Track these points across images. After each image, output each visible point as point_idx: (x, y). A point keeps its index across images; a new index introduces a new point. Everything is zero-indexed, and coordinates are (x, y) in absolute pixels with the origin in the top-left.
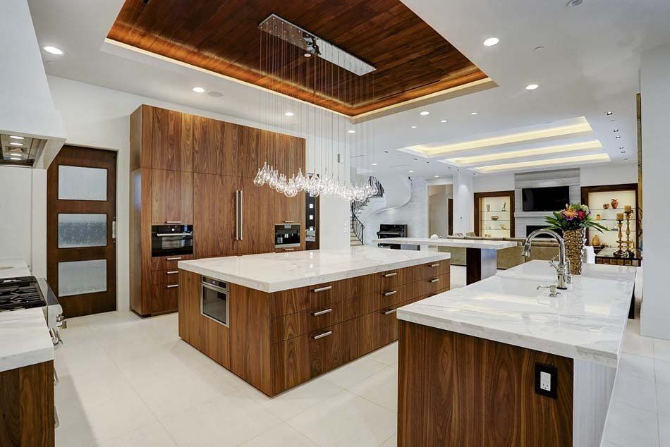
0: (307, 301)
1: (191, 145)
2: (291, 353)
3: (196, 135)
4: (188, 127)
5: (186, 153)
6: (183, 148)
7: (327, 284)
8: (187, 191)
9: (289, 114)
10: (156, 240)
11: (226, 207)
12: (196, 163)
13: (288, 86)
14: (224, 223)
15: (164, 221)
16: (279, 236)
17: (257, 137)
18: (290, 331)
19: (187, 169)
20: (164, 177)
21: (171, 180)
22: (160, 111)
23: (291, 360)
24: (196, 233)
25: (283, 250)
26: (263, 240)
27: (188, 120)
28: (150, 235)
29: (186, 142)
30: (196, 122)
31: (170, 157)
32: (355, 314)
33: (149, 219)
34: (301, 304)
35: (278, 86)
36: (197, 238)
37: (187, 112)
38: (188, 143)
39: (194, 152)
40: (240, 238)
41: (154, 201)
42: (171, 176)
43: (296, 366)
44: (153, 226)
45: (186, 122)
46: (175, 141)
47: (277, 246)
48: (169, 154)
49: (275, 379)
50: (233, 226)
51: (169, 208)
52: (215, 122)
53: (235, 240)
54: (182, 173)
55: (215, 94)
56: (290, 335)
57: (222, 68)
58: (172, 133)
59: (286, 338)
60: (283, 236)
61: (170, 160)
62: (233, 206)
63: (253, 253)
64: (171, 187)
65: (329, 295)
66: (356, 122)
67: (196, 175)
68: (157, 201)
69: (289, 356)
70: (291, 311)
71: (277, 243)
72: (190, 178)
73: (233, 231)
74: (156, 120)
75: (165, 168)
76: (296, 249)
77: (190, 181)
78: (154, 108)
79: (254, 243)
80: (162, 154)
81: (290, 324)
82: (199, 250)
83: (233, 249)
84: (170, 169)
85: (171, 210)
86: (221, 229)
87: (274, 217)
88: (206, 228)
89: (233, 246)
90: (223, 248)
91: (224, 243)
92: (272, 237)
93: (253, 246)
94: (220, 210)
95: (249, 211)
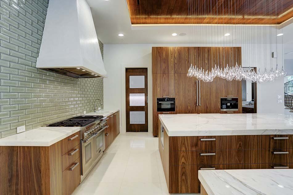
0: (196, 145)
1: (173, 61)
2: (184, 173)
3: (176, 56)
4: (172, 53)
5: (171, 65)
6: (169, 63)
7: (214, 137)
8: (172, 82)
9: (227, 35)
10: (159, 105)
11: (191, 89)
12: (176, 69)
13: (222, 19)
14: (190, 97)
15: (162, 96)
16: (224, 104)
17: (208, 51)
18: (183, 160)
19: (172, 72)
20: (162, 77)
21: (165, 78)
22: (159, 48)
23: (184, 177)
24: (177, 102)
25: (226, 112)
26: (213, 106)
27: (172, 50)
28: (157, 102)
29: (171, 60)
30: (175, 50)
31: (164, 67)
32: (240, 161)
33: (156, 95)
34: (192, 146)
35: (216, 21)
36: (177, 104)
37: (171, 46)
38: (172, 60)
39: (175, 64)
40: (199, 105)
41: (158, 87)
42: (165, 76)
43: (187, 182)
44: (157, 99)
45: (170, 51)
46: (166, 61)
47: (222, 110)
48: (164, 66)
49: (172, 184)
50: (195, 98)
51: (164, 91)
52: (184, 48)
53: (196, 106)
54: (170, 74)
55: (182, 34)
56: (183, 163)
57: (183, 21)
58: (164, 57)
59: (180, 164)
60: (226, 104)
61: (164, 69)
62: (195, 88)
63: (207, 113)
64: (165, 81)
65: (215, 144)
66: (282, 27)
67: (176, 74)
68: (159, 87)
69: (182, 175)
70: (184, 149)
71: (222, 108)
72: (173, 76)
73: (195, 101)
74: (158, 53)
75: (162, 73)
76: (235, 112)
77: (173, 77)
78: (157, 48)
79: (207, 108)
80: (160, 67)
81: (183, 156)
82: (178, 110)
83: (195, 110)
84: (164, 73)
85: (165, 91)
86: (189, 100)
87: (220, 94)
88: (181, 99)
89: (195, 109)
90: (190, 110)
91: (191, 107)
92: (219, 105)
93: (207, 109)
94: (188, 91)
95: (204, 91)
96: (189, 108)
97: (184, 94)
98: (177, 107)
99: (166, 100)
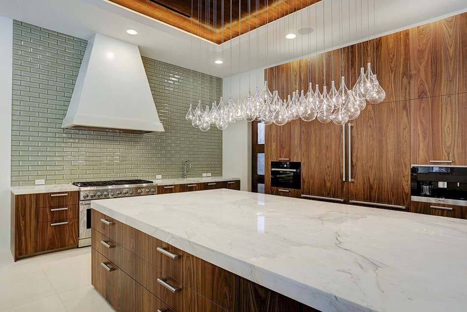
4: (295, 73)
8: (296, 131)
22: (275, 69)
24: (304, 170)
26: (386, 186)
27: (296, 66)
28: (270, 169)
30: (302, 65)
33: (269, 156)
40: (347, 180)
44: (272, 162)
45: (293, 69)
47: (415, 198)
51: (282, 147)
60: (434, 184)
68: (274, 142)
74: (273, 77)
78: (271, 69)
79: (371, 188)
82: (306, 187)
83: (342, 192)
85: (284, 148)
86: (328, 167)
87: (408, 155)
88: (313, 165)
89: (342, 188)
90: (330, 188)
91: (332, 183)
92: (404, 183)
93: (370, 192)
94: (327, 148)
95: (364, 146)
96: (328, 184)
97: (318, 155)
98: (304, 181)
99: (285, 166)
